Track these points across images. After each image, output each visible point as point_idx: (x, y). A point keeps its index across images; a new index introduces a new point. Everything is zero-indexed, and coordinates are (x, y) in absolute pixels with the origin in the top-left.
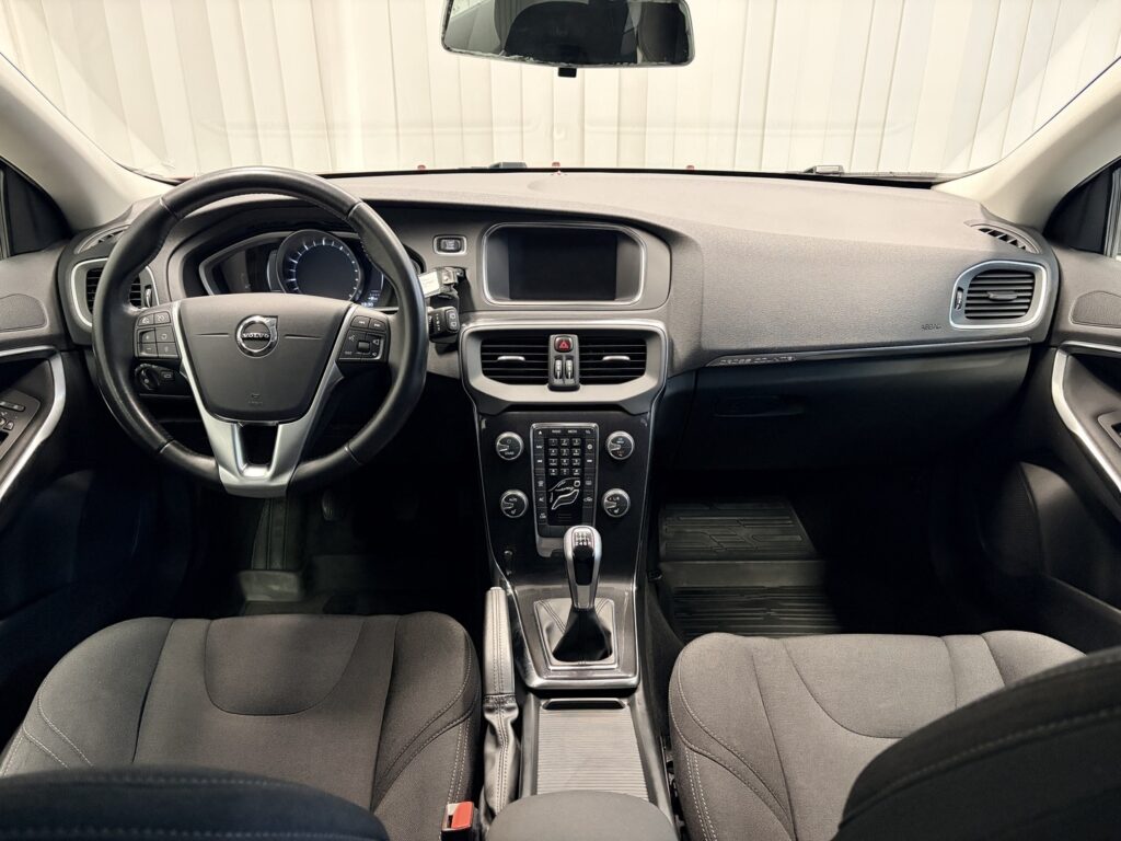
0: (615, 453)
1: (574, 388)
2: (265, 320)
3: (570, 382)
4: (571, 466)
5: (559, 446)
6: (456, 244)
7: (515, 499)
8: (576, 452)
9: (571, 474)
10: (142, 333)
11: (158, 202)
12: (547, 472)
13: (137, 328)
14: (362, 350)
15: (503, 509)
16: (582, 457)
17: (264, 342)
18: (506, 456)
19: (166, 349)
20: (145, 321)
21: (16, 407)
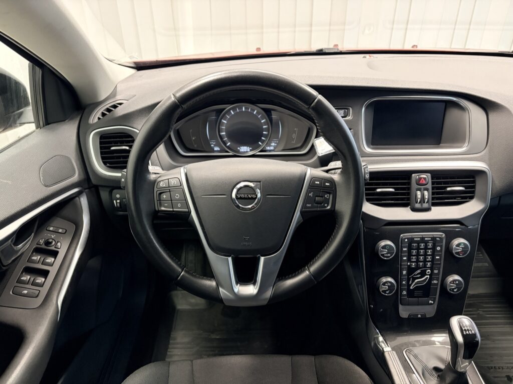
0: (458, 253)
1: (428, 210)
2: (251, 184)
3: (425, 205)
4: (425, 261)
5: (418, 249)
6: (345, 112)
7: (389, 284)
8: (429, 252)
9: (425, 266)
10: (160, 194)
11: (170, 97)
13: (156, 189)
14: (318, 203)
15: (381, 290)
16: (433, 255)
17: (253, 200)
18: (386, 257)
19: (179, 205)
20: (162, 184)
21: (60, 231)
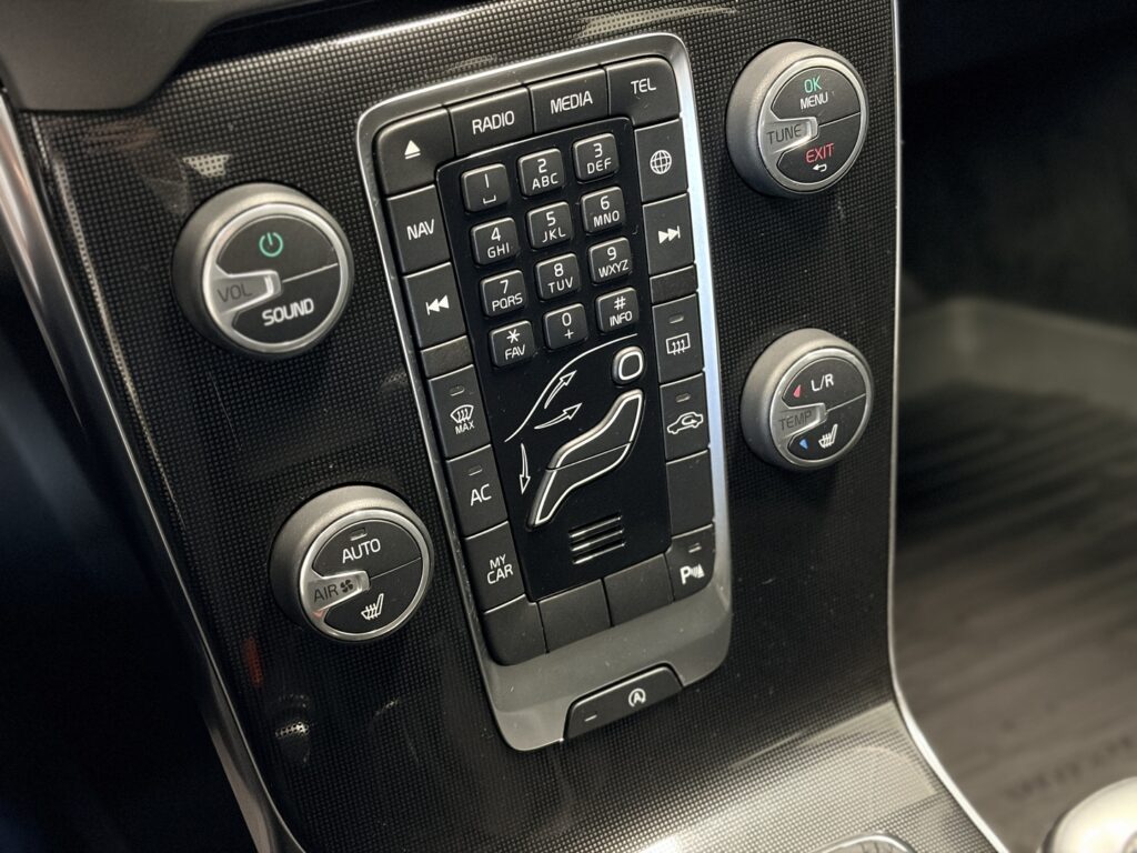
4: (588, 287)
7: (372, 546)
8: (605, 209)
9: (596, 325)
12: (482, 351)
15: (318, 614)
16: (634, 227)
